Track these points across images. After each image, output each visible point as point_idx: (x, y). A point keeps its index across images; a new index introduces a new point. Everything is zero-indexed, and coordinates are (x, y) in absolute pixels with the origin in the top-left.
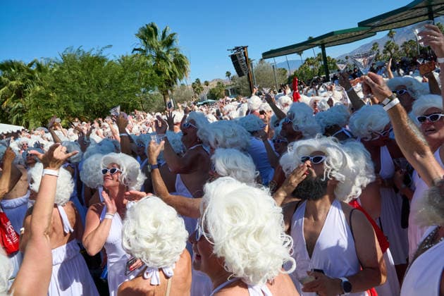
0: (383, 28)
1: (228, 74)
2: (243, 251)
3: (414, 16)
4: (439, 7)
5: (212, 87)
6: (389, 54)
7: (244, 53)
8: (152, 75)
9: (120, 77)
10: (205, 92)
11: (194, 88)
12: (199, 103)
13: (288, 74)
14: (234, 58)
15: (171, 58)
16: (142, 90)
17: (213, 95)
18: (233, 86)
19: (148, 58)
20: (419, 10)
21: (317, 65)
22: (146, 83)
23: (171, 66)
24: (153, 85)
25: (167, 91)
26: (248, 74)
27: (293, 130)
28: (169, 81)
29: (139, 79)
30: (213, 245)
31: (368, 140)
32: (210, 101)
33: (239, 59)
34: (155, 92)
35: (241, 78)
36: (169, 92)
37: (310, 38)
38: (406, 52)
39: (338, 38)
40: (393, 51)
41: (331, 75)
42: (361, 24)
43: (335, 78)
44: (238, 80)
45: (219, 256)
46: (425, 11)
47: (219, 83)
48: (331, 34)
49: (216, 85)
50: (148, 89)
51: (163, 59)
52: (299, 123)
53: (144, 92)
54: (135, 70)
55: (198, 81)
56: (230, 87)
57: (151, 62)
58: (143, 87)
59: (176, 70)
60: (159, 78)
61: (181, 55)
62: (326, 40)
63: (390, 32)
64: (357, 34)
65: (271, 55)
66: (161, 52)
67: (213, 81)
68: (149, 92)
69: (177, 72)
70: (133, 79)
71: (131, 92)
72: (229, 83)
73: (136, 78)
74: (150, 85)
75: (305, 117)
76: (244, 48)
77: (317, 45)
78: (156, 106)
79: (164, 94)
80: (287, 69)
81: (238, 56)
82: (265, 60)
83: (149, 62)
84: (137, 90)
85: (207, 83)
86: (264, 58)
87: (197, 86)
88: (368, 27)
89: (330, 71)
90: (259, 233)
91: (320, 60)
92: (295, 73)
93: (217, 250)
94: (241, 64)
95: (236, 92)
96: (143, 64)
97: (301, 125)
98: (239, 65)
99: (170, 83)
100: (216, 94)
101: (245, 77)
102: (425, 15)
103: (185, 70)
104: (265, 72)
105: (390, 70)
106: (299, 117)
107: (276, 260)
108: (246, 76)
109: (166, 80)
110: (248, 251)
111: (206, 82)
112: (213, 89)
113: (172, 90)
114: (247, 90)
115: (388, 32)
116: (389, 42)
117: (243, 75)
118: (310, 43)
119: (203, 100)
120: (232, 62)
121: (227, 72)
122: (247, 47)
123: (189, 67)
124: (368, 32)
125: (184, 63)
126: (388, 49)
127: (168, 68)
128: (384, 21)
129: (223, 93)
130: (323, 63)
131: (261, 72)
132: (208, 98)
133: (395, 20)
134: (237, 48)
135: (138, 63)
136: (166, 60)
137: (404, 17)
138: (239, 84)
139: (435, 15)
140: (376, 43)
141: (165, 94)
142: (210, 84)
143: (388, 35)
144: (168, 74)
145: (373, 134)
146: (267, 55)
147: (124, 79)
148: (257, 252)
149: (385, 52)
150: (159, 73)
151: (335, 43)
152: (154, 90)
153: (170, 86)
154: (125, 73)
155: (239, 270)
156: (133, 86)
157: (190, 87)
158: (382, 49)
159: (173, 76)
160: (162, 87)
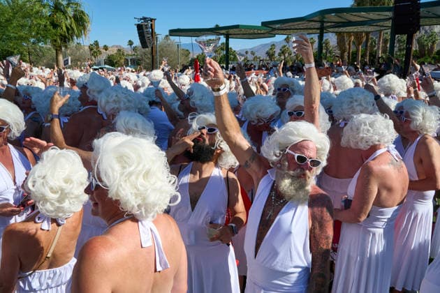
0: (282, 32)
1: (131, 43)
2: (135, 191)
3: (309, 27)
4: (329, 24)
5: (112, 53)
6: (283, 57)
7: (151, 25)
8: (45, 26)
9: (7, 21)
10: (103, 57)
11: (91, 49)
12: (95, 67)
13: (191, 56)
14: (140, 27)
15: (70, 12)
16: (32, 40)
17: (111, 62)
18: (133, 57)
19: (44, 6)
20: (313, 23)
21: (220, 54)
22: (38, 33)
23: (69, 21)
24: (45, 37)
25: (60, 47)
26: (152, 48)
27: (190, 106)
28: (65, 37)
29: (30, 27)
30: (108, 190)
31: (254, 124)
32: (107, 66)
33: (145, 30)
34: (46, 46)
35: (143, 50)
36: (63, 49)
37: (217, 26)
38: (297, 58)
39: (242, 32)
40: (287, 55)
41: (230, 66)
42: (263, 24)
43: (234, 69)
44: (141, 51)
45: (114, 199)
46: (318, 25)
47: (119, 50)
48: (237, 27)
49: (116, 52)
50: (39, 41)
51: (62, 11)
52: (196, 100)
53: (34, 43)
54: (27, 16)
55: (96, 43)
56: (130, 57)
57: (46, 12)
58: (34, 37)
59: (74, 25)
60: (54, 31)
61: (82, 12)
62: (231, 31)
63: (288, 37)
64: (259, 32)
65: (178, 33)
66: (60, 4)
67: (113, 46)
68: (40, 44)
69: (75, 29)
70: (23, 26)
71: (18, 40)
72: (130, 53)
73: (26, 26)
74: (42, 35)
75: (203, 96)
76: (151, 20)
77: (221, 34)
78: (45, 61)
79: (56, 50)
80: (191, 51)
81: (144, 27)
82: (171, 37)
83: (44, 10)
84: (26, 39)
85: (106, 48)
86: (171, 35)
87: (95, 49)
88: (270, 28)
89: (230, 62)
90: (147, 174)
91: (222, 49)
92: (198, 57)
93: (112, 194)
94: (147, 36)
95: (137, 64)
96: (38, 12)
97: (198, 102)
98: (144, 37)
99: (65, 39)
100: (115, 61)
101: (148, 50)
102: (317, 29)
103: (84, 28)
104: (169, 49)
105: (281, 70)
106: (197, 95)
107: (164, 195)
108: (150, 48)
109: (61, 35)
110: (138, 190)
111: (105, 46)
112: (112, 55)
113: (66, 47)
114: (148, 64)
115: (285, 36)
116: (285, 46)
117: (147, 47)
118: (216, 30)
119: (99, 64)
120: (137, 32)
121: (130, 41)
122: (155, 19)
123: (89, 26)
124: (269, 33)
125: (85, 21)
126: (283, 52)
127: (66, 23)
128: (284, 26)
129: (122, 61)
130: (225, 52)
131: (165, 49)
132: (105, 63)
133: (292, 27)
134: (144, 19)
135: (32, 10)
136: (64, 13)
137: (301, 27)
138: (141, 56)
139: (325, 31)
140: (274, 45)
141: (58, 49)
142: (109, 49)
143: (285, 39)
144: (64, 29)
145: (259, 120)
146: (174, 32)
147: (12, 23)
148: (147, 190)
149: (280, 55)
150: (55, 25)
151: (238, 36)
152: (46, 43)
153: (65, 42)
154: (14, 17)
155: (133, 207)
156: (22, 34)
157: (87, 48)
158: (277, 51)
159: (70, 32)
160: (55, 41)
